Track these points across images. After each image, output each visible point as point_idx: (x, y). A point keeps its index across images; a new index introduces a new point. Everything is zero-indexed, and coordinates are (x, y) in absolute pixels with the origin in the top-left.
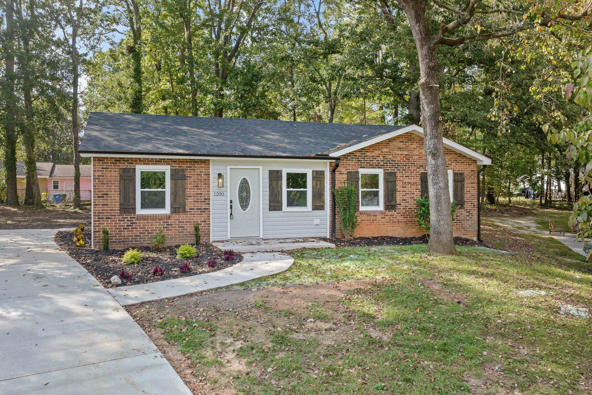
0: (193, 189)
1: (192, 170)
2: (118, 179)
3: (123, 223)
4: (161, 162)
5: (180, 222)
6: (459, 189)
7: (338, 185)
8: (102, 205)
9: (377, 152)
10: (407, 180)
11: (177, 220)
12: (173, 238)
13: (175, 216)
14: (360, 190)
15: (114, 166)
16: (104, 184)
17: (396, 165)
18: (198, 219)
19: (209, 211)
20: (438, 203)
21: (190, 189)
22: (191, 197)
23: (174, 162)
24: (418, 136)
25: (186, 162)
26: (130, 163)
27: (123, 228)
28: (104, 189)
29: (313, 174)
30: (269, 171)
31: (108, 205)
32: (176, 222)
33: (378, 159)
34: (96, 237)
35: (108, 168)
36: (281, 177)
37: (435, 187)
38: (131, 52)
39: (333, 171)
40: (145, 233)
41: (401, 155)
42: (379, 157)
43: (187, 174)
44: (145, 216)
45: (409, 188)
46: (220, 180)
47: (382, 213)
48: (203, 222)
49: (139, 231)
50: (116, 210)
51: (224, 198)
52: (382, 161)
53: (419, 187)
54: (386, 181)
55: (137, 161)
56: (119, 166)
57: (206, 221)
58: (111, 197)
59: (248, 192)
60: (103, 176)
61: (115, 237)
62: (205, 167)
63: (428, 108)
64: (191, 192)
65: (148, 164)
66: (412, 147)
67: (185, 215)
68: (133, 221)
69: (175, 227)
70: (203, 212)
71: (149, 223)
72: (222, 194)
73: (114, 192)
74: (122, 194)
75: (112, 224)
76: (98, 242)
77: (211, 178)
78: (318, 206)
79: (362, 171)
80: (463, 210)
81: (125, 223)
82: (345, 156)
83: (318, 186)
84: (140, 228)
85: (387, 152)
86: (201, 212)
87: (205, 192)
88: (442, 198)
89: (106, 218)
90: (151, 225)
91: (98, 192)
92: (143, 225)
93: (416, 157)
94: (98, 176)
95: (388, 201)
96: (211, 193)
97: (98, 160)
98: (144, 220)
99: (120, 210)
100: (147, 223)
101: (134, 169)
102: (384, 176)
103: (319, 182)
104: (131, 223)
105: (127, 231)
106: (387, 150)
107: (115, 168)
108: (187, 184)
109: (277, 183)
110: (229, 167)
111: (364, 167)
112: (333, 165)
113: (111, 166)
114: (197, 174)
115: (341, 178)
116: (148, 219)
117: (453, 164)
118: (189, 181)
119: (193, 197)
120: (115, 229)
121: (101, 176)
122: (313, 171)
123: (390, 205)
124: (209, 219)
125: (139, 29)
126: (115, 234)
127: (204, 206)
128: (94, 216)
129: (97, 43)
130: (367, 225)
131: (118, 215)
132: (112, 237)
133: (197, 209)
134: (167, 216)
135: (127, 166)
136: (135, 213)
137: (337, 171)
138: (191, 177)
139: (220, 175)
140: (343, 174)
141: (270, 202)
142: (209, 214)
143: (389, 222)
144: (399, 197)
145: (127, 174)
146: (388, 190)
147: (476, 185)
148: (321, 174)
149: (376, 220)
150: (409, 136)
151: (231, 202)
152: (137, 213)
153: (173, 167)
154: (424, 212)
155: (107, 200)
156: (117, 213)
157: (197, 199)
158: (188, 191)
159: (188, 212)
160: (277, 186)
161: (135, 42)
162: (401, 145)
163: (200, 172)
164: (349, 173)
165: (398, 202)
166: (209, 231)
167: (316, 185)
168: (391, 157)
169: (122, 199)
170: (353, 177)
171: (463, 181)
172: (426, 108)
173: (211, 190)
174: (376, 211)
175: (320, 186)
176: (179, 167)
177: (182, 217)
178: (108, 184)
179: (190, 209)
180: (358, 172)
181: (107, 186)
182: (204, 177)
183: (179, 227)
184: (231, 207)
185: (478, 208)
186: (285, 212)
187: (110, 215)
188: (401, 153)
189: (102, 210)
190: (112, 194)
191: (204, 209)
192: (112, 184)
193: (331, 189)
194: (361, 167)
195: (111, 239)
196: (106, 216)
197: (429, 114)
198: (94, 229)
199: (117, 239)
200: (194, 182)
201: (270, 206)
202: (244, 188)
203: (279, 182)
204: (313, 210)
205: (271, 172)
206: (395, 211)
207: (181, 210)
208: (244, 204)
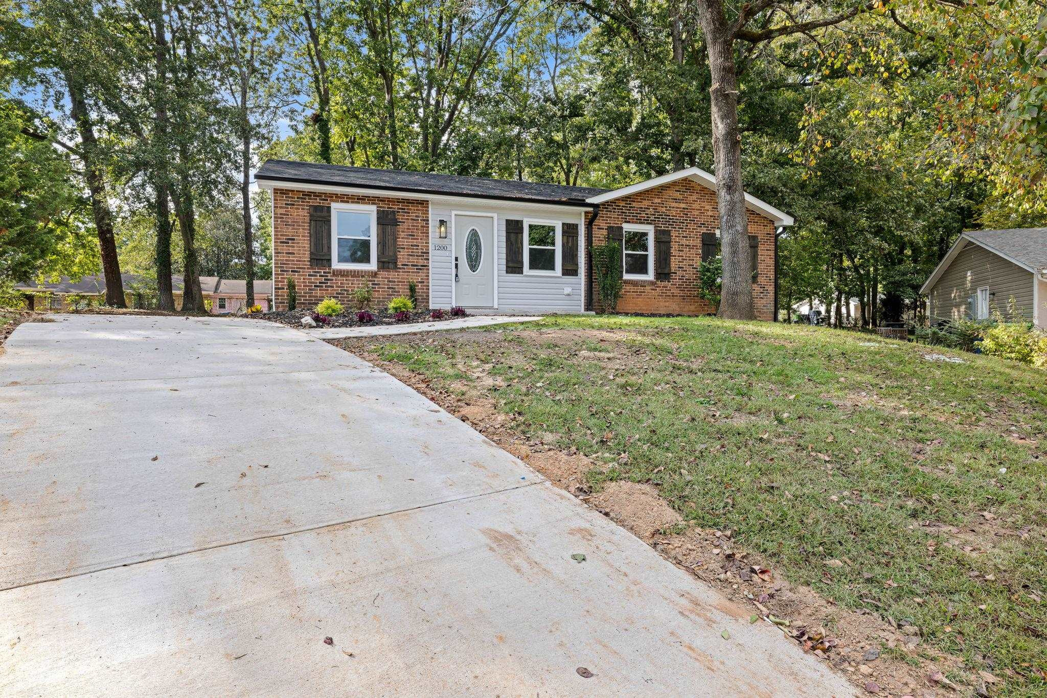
0: (407, 238)
1: (406, 213)
2: (307, 219)
3: (315, 279)
4: (365, 200)
5: (390, 281)
6: (751, 257)
7: (595, 243)
8: (287, 253)
9: (646, 203)
10: (684, 242)
11: (386, 278)
12: (381, 301)
13: (383, 274)
14: (625, 252)
15: (302, 202)
16: (289, 225)
17: (670, 221)
18: (415, 278)
19: (428, 269)
20: (734, 252)
21: (403, 238)
22: (404, 248)
23: (381, 201)
24: (699, 185)
25: (398, 202)
26: (324, 200)
27: (315, 286)
28: (290, 232)
29: (563, 228)
30: (507, 221)
31: (294, 254)
32: (384, 281)
33: (648, 211)
34: (278, 296)
35: (293, 205)
36: (522, 229)
37: (730, 231)
38: (317, 122)
39: (590, 225)
40: (343, 294)
41: (677, 208)
42: (649, 209)
43: (399, 217)
44: (344, 271)
45: (686, 252)
46: (443, 229)
47: (652, 283)
48: (421, 282)
49: (335, 290)
50: (305, 261)
51: (447, 253)
52: (653, 215)
53: (700, 251)
54: (658, 241)
55: (332, 197)
56: (309, 202)
57: (424, 282)
58: (298, 243)
59: (479, 247)
60: (288, 215)
61: (303, 296)
62: (423, 210)
63: (722, 123)
64: (403, 242)
65: (348, 202)
66: (691, 198)
67: (396, 272)
68: (327, 276)
69: (384, 288)
70: (420, 269)
71: (350, 280)
72: (444, 248)
73: (303, 236)
74: (312, 240)
75: (300, 279)
76: (281, 303)
77: (430, 226)
78: (570, 270)
79: (628, 227)
80: (755, 285)
81: (317, 279)
82: (606, 204)
83: (570, 244)
84: (337, 287)
85: (659, 203)
86: (417, 269)
87: (423, 243)
88: (740, 246)
89: (292, 271)
90: (352, 284)
91: (281, 235)
92: (341, 283)
93: (697, 213)
94: (281, 214)
95: (660, 267)
96: (430, 245)
97: (281, 193)
98: (342, 276)
99: (310, 261)
100: (346, 280)
101: (329, 209)
102: (655, 235)
103: (570, 239)
104: (325, 280)
105: (320, 290)
106: (659, 200)
107: (304, 205)
108: (399, 231)
109: (517, 237)
110: (454, 213)
111: (629, 222)
112: (590, 216)
113: (298, 202)
114: (412, 219)
115: (600, 235)
116: (347, 276)
118: (401, 227)
119: (407, 249)
120: (304, 286)
121: (284, 214)
122: (563, 224)
123: (663, 274)
124: (428, 279)
125: (326, 91)
126: (305, 293)
127: (421, 262)
128: (275, 267)
129: (272, 120)
130: (633, 298)
131: (308, 268)
132: (300, 296)
133: (412, 265)
134: (372, 272)
135: (320, 203)
136: (330, 266)
137: (595, 225)
138: (404, 222)
139: (442, 222)
140: (603, 229)
141: (507, 261)
142: (428, 273)
143: (661, 295)
144: (674, 264)
145: (319, 214)
146: (660, 253)
147: (772, 253)
148: (573, 229)
149: (644, 292)
150: (687, 184)
151: (456, 259)
152: (333, 267)
153: (381, 207)
154: (709, 278)
155: (293, 247)
156: (306, 265)
157: (412, 252)
158: (400, 242)
159: (400, 268)
160: (516, 241)
161: (322, 109)
162: (678, 195)
163: (416, 216)
164: (610, 229)
165: (673, 270)
166: (428, 296)
167: (568, 242)
168: (664, 210)
169: (312, 247)
170: (615, 233)
171: (755, 247)
172: (719, 124)
173: (430, 241)
174: (645, 281)
175: (573, 244)
176: (388, 208)
177: (392, 275)
178: (294, 225)
179: (403, 265)
180: (621, 228)
181: (293, 229)
182: (421, 223)
183: (388, 288)
184: (456, 265)
185: (775, 282)
186: (527, 276)
187: (297, 268)
188: (676, 205)
189: (286, 260)
190: (300, 240)
191: (422, 266)
192: (299, 226)
193: (587, 248)
194: (626, 222)
195: (299, 300)
196: (292, 268)
197: (723, 132)
198: (275, 285)
199: (306, 300)
200: (408, 229)
201: (507, 267)
202: (474, 242)
203: (520, 235)
204: (563, 274)
205: (509, 222)
206: (669, 282)
207: (391, 266)
208: (474, 263)
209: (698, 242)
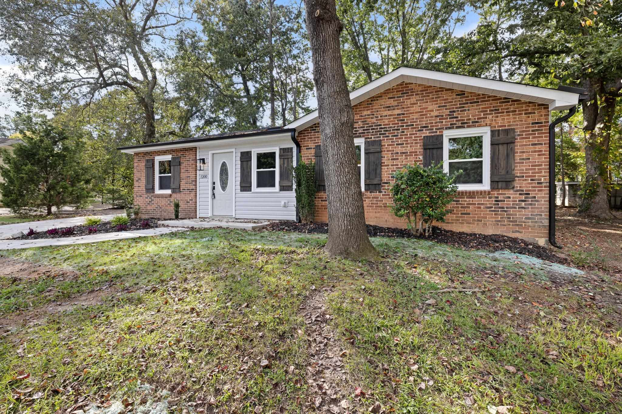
0: (185, 173)
1: (184, 157)
2: (145, 167)
3: (147, 200)
4: (167, 152)
5: (177, 200)
6: (502, 156)
7: (305, 161)
8: (138, 187)
10: (399, 149)
11: (175, 198)
13: (174, 195)
15: (143, 158)
17: (383, 131)
18: (188, 198)
19: (197, 192)
21: (183, 173)
22: (183, 179)
23: (174, 151)
24: (419, 85)
26: (153, 155)
27: (147, 204)
28: (139, 175)
29: (280, 152)
30: (241, 153)
32: (174, 200)
35: (140, 160)
36: (251, 157)
39: (298, 146)
40: (157, 208)
41: (391, 115)
42: (358, 122)
43: (182, 160)
45: (402, 159)
50: (144, 190)
51: (208, 180)
52: (362, 127)
53: (421, 157)
54: (368, 153)
55: (156, 153)
56: (146, 158)
58: (142, 181)
59: (227, 174)
62: (193, 154)
66: (409, 102)
67: (180, 194)
68: (152, 198)
70: (193, 192)
73: (143, 177)
75: (142, 200)
77: (197, 163)
78: (285, 186)
80: (511, 192)
83: (286, 165)
84: (155, 204)
85: (368, 115)
89: (139, 196)
90: (162, 201)
92: (158, 202)
93: (416, 116)
95: (369, 179)
96: (198, 176)
97: (136, 155)
98: (158, 197)
99: (146, 190)
100: (160, 200)
101: (153, 160)
102: (367, 147)
103: (286, 160)
104: (152, 200)
106: (369, 112)
108: (181, 169)
109: (248, 164)
110: (211, 153)
114: (187, 160)
115: (308, 153)
117: (490, 116)
118: (182, 166)
119: (185, 179)
120: (144, 204)
121: (137, 166)
122: (280, 149)
123: (373, 184)
131: (145, 194)
133: (187, 190)
134: (169, 195)
135: (150, 157)
136: (154, 192)
137: (303, 147)
138: (184, 163)
140: (311, 148)
141: (241, 183)
142: (197, 194)
143: (371, 206)
144: (386, 173)
145: (149, 164)
148: (288, 152)
151: (213, 183)
152: (156, 193)
155: (140, 183)
156: (144, 192)
157: (187, 181)
158: (183, 175)
159: (181, 192)
160: (247, 168)
162: (392, 102)
163: (189, 158)
165: (385, 179)
166: (196, 209)
167: (284, 164)
168: (374, 120)
169: (146, 182)
170: (320, 151)
171: (510, 143)
173: (198, 173)
175: (288, 164)
176: (177, 155)
177: (178, 196)
178: (140, 171)
179: (183, 189)
181: (140, 173)
182: (192, 162)
184: (214, 188)
185: (550, 187)
186: (254, 193)
187: (142, 194)
188: (390, 113)
189: (137, 190)
190: (142, 179)
191: (194, 189)
192: (142, 171)
196: (139, 194)
199: (144, 212)
200: (185, 167)
201: (241, 187)
202: (224, 170)
203: (249, 162)
204: (280, 190)
205: (242, 153)
206: (380, 192)
207: (177, 190)
208: (224, 185)
209: (419, 148)
